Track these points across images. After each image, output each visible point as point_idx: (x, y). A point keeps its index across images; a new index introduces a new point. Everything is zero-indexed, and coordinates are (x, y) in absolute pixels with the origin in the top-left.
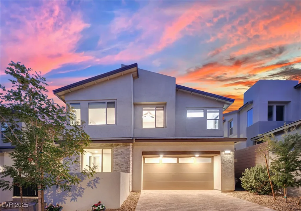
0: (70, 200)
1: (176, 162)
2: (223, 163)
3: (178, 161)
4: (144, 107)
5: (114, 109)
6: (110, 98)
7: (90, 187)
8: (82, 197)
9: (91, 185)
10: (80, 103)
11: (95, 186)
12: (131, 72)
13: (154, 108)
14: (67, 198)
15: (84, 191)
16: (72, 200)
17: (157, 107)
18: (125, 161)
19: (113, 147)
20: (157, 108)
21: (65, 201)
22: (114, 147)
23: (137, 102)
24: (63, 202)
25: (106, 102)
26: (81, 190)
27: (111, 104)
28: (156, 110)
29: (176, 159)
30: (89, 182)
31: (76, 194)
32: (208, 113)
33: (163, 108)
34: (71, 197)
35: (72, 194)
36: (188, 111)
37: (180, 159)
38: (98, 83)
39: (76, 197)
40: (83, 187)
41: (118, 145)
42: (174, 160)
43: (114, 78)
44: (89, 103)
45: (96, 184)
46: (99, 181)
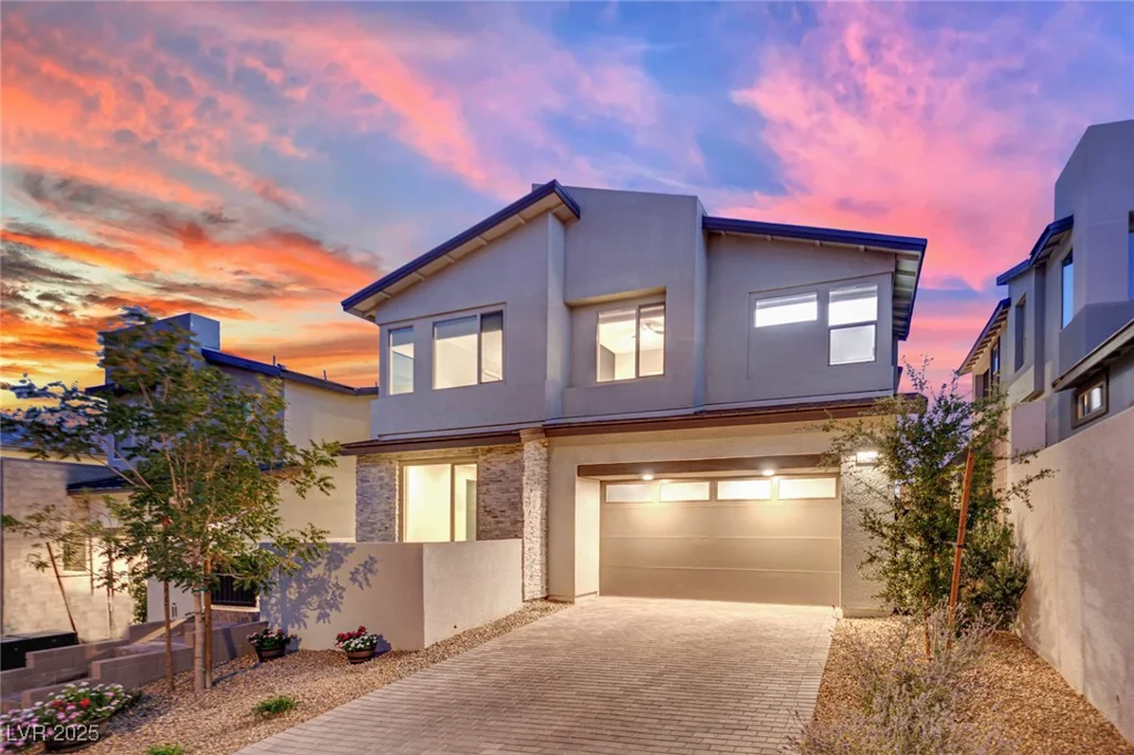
0: (315, 620)
1: (707, 498)
2: (849, 502)
3: (713, 491)
4: (603, 311)
5: (500, 332)
6: (488, 301)
7: (357, 584)
8: (340, 611)
9: (359, 578)
10: (411, 327)
11: (367, 580)
12: (548, 210)
13: (634, 312)
14: (309, 613)
15: (344, 594)
16: (319, 619)
17: (641, 307)
18: (509, 500)
19: (477, 457)
20: (642, 310)
21: (306, 619)
22: (481, 458)
23: (574, 300)
24: (302, 624)
25: (478, 313)
26: (337, 593)
27: (491, 319)
28: (639, 316)
29: (707, 484)
30: (353, 570)
31: (327, 603)
32: (833, 301)
33: (662, 307)
34: (318, 611)
35: (320, 603)
36: (758, 304)
37: (721, 484)
38: (460, 260)
39: (328, 611)
40: (341, 585)
41: (489, 451)
42: (697, 491)
43: (503, 236)
44: (434, 324)
45: (369, 576)
46: (375, 567)
